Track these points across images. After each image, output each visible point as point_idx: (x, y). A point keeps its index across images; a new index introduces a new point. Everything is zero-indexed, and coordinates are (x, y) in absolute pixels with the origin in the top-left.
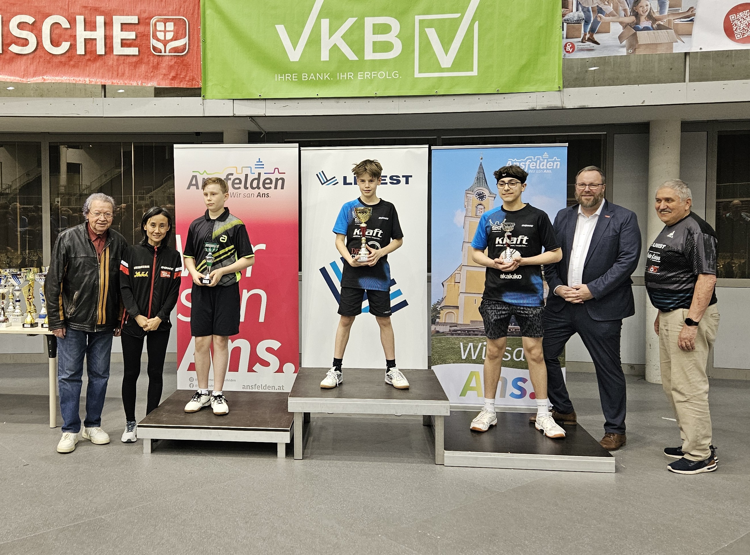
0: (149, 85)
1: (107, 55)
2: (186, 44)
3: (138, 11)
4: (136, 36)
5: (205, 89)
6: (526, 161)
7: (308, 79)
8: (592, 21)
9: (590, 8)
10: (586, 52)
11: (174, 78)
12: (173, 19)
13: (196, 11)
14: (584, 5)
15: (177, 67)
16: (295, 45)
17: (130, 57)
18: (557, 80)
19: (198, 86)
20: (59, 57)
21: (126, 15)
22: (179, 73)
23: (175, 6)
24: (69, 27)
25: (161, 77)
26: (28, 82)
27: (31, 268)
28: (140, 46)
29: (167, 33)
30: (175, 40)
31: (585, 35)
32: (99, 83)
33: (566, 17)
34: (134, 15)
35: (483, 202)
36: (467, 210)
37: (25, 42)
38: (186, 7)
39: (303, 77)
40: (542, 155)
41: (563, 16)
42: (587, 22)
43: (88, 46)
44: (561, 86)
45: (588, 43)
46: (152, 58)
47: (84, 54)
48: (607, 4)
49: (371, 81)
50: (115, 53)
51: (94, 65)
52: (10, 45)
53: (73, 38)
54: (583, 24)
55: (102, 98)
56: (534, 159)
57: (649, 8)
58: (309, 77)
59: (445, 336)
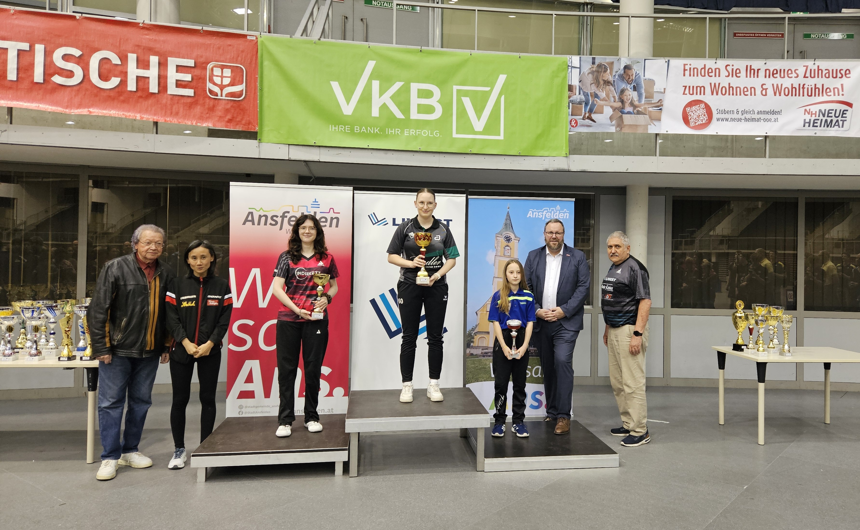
0: (204, 125)
1: (161, 94)
2: (243, 90)
3: (194, 55)
4: (192, 79)
5: (261, 133)
6: (543, 212)
7: (361, 130)
8: (590, 103)
9: (589, 93)
10: (586, 128)
11: (230, 121)
12: (231, 66)
13: (254, 62)
14: (585, 90)
15: (233, 111)
16: (348, 100)
17: (185, 98)
18: (564, 148)
19: (255, 130)
20: (108, 92)
21: (182, 58)
22: (235, 115)
23: (232, 54)
24: (120, 63)
25: (216, 119)
26: (72, 114)
27: (68, 300)
28: (195, 88)
29: (224, 79)
30: (233, 85)
31: (585, 114)
32: (151, 120)
33: (571, 99)
34: (191, 59)
35: (510, 244)
36: (497, 250)
37: (70, 74)
38: (243, 56)
39: (355, 129)
40: (555, 207)
41: (569, 97)
42: (587, 104)
43: (140, 83)
44: (568, 153)
45: (587, 120)
46: (207, 101)
47: (135, 90)
48: (601, 91)
49: (416, 138)
50: (169, 92)
51: (146, 103)
52: (53, 75)
53: (124, 75)
54: (584, 105)
55: (153, 135)
56: (550, 210)
57: (631, 97)
58: (360, 130)
59: (478, 357)
